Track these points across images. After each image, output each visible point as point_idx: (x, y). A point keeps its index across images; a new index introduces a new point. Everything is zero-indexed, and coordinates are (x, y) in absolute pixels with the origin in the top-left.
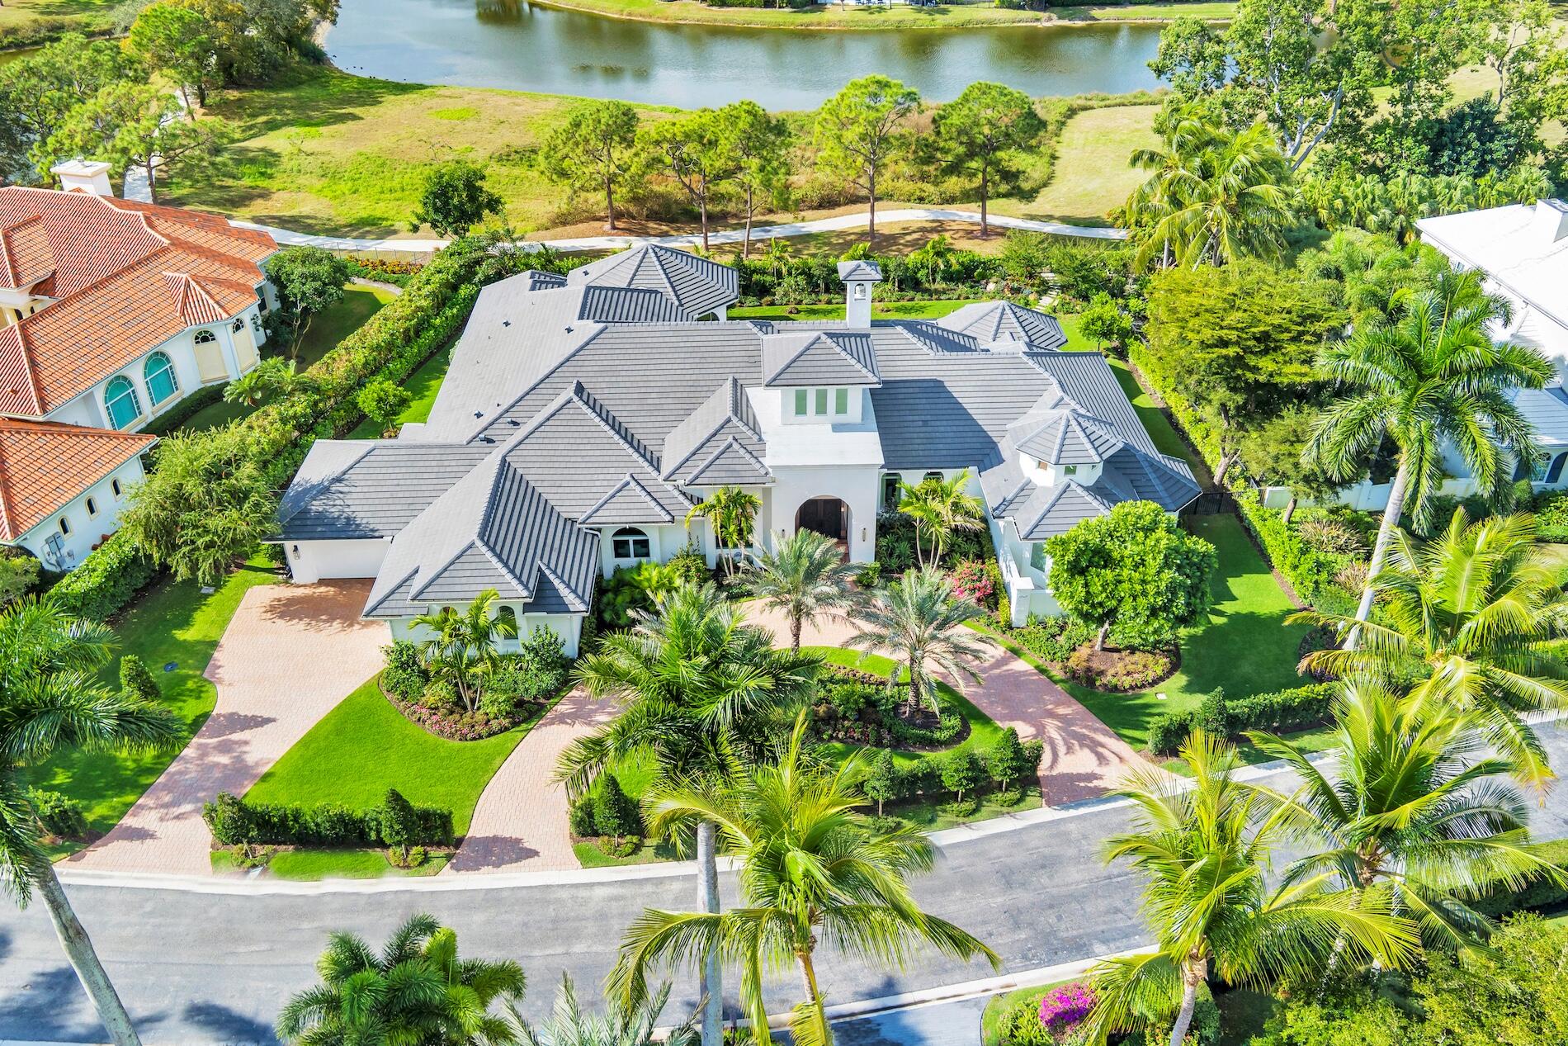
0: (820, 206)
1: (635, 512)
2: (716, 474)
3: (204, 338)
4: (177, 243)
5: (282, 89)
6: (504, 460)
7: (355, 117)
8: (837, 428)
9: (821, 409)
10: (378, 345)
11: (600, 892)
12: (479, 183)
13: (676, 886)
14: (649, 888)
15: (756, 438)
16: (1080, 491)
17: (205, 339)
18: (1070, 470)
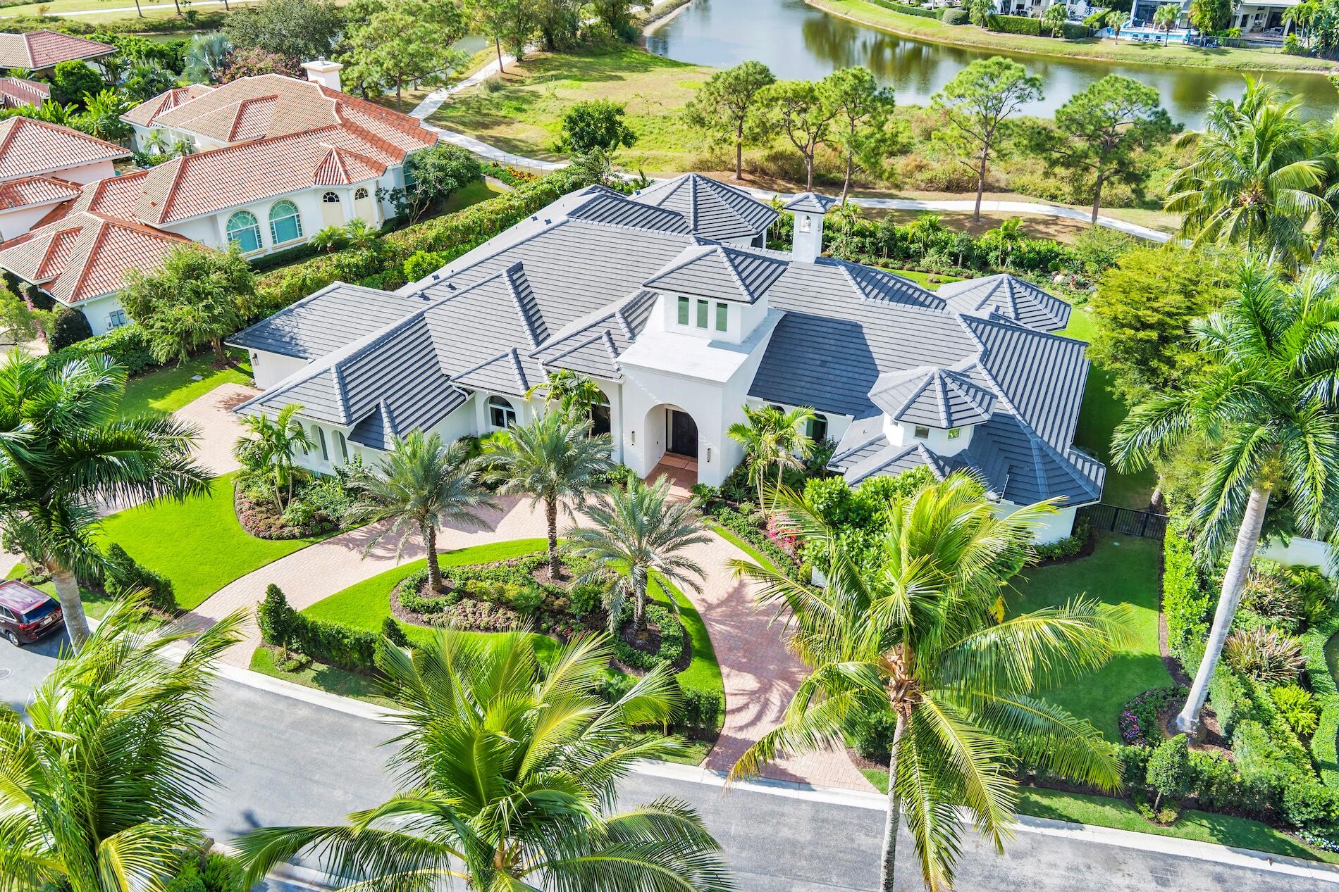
0: (948, 189)
1: (499, 381)
2: (574, 360)
3: (331, 198)
4: (347, 125)
5: (587, 56)
6: (422, 314)
7: (621, 78)
8: (714, 344)
9: (702, 322)
10: (457, 227)
11: (243, 694)
12: (618, 118)
13: (303, 712)
14: (281, 706)
15: (629, 335)
16: (925, 456)
17: (331, 200)
18: (922, 433)
